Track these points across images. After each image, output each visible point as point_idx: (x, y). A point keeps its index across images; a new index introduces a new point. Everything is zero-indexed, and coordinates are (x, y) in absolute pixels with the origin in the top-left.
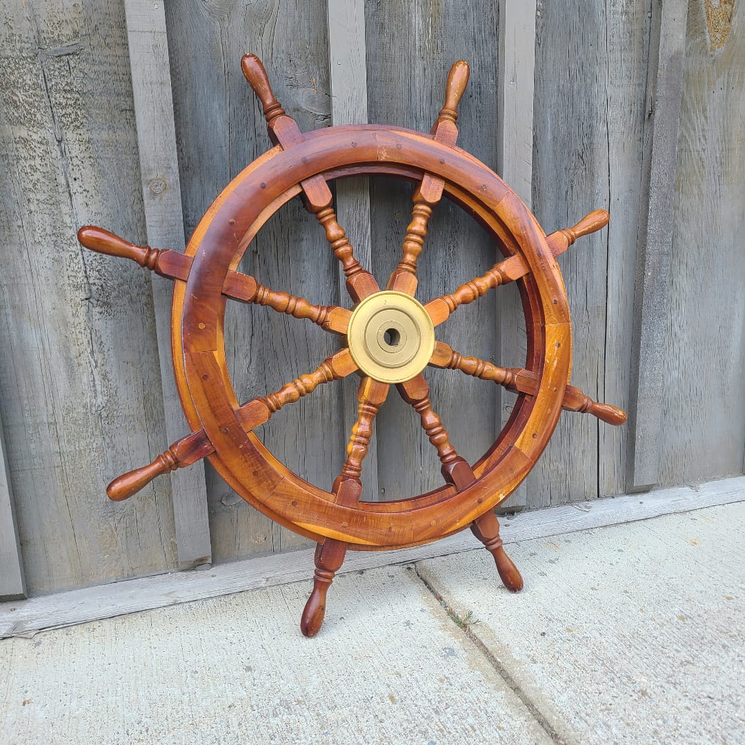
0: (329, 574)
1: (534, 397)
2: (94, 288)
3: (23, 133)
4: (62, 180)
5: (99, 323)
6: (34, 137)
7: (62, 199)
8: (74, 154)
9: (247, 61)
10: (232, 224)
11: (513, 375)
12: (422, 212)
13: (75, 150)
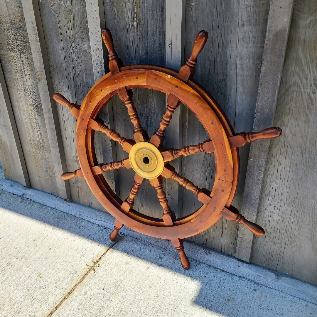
2: (35, 106)
3: (12, 54)
4: (23, 70)
5: (37, 117)
6: (15, 55)
7: (24, 77)
8: (25, 62)
13: (25, 61)
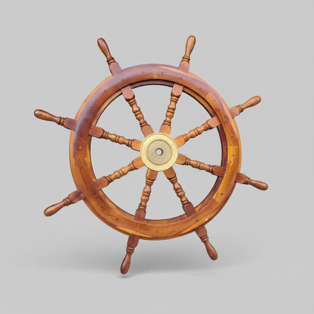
0: (132, 249)
1: (222, 177)
9: (99, 41)
10: (92, 107)
11: (213, 168)
12: (173, 100)
